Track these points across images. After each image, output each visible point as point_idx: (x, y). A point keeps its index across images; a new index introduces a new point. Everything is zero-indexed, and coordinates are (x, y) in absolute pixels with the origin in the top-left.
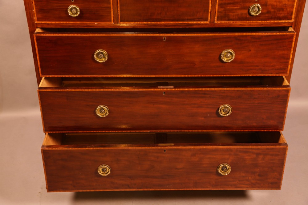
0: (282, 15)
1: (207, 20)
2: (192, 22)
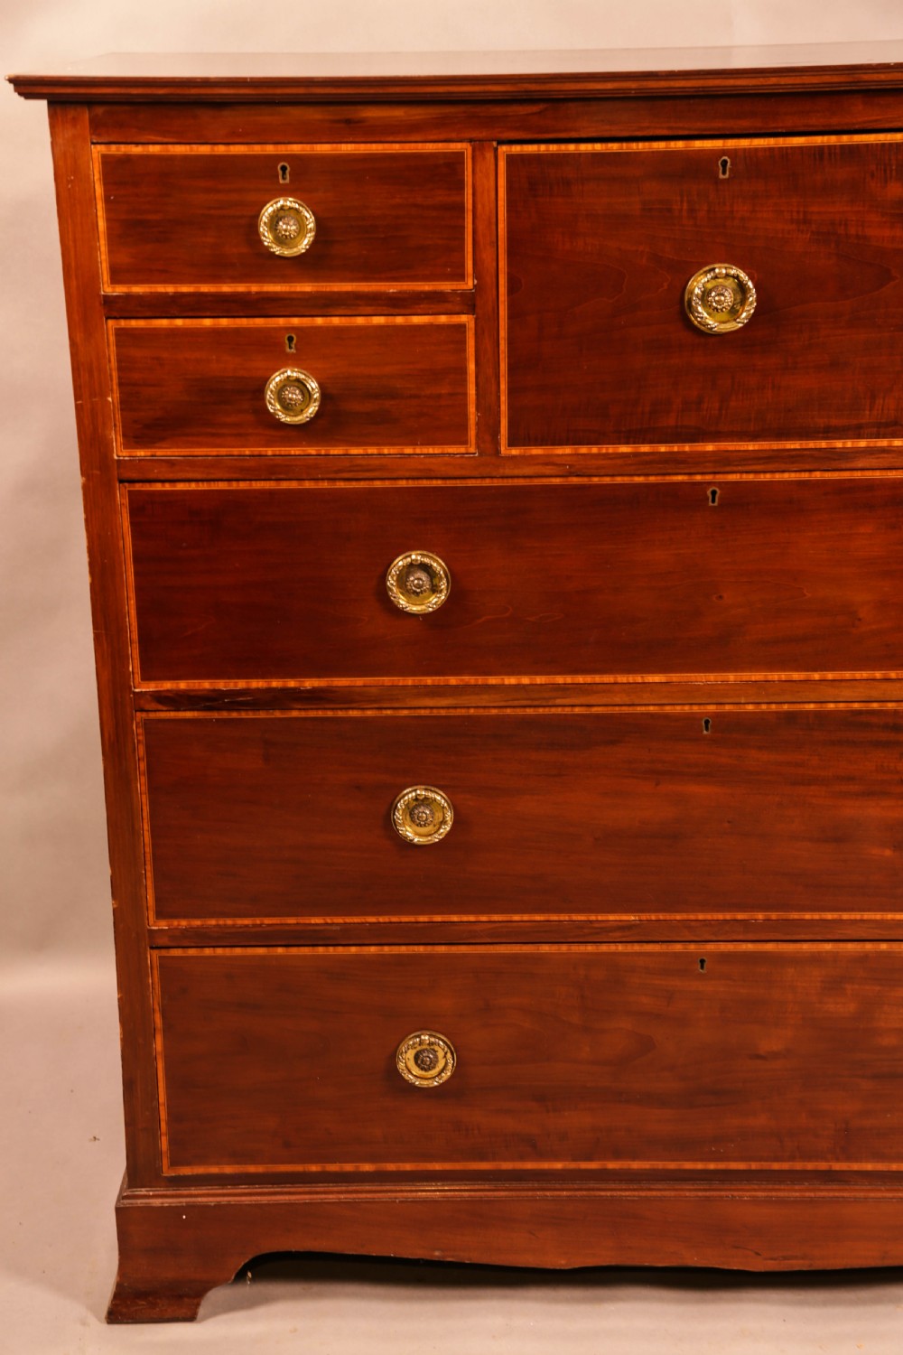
2: (849, 444)
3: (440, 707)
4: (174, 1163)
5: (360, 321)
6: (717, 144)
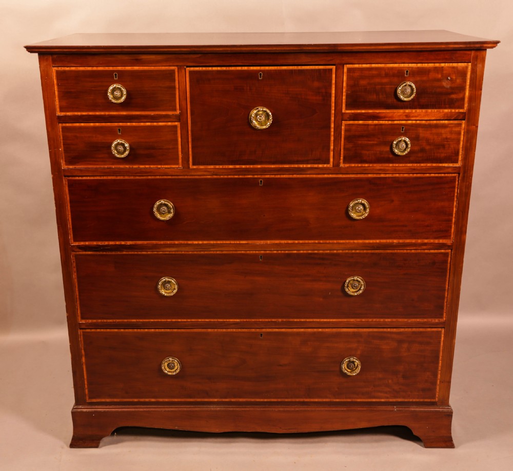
0: (443, 155)
1: (328, 162)
2: (305, 166)
3: (173, 250)
4: (90, 398)
5: (142, 124)
6: (258, 68)
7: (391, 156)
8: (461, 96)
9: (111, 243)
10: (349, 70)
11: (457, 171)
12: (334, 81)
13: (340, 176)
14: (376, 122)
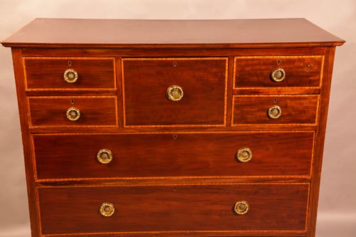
0: (304, 118)
1: (223, 123)
2: (206, 125)
3: (111, 184)
5: (89, 97)
6: (173, 59)
7: (267, 119)
8: (317, 78)
9: (66, 180)
10: (238, 60)
11: (315, 128)
12: (227, 68)
13: (231, 132)
14: (256, 96)
